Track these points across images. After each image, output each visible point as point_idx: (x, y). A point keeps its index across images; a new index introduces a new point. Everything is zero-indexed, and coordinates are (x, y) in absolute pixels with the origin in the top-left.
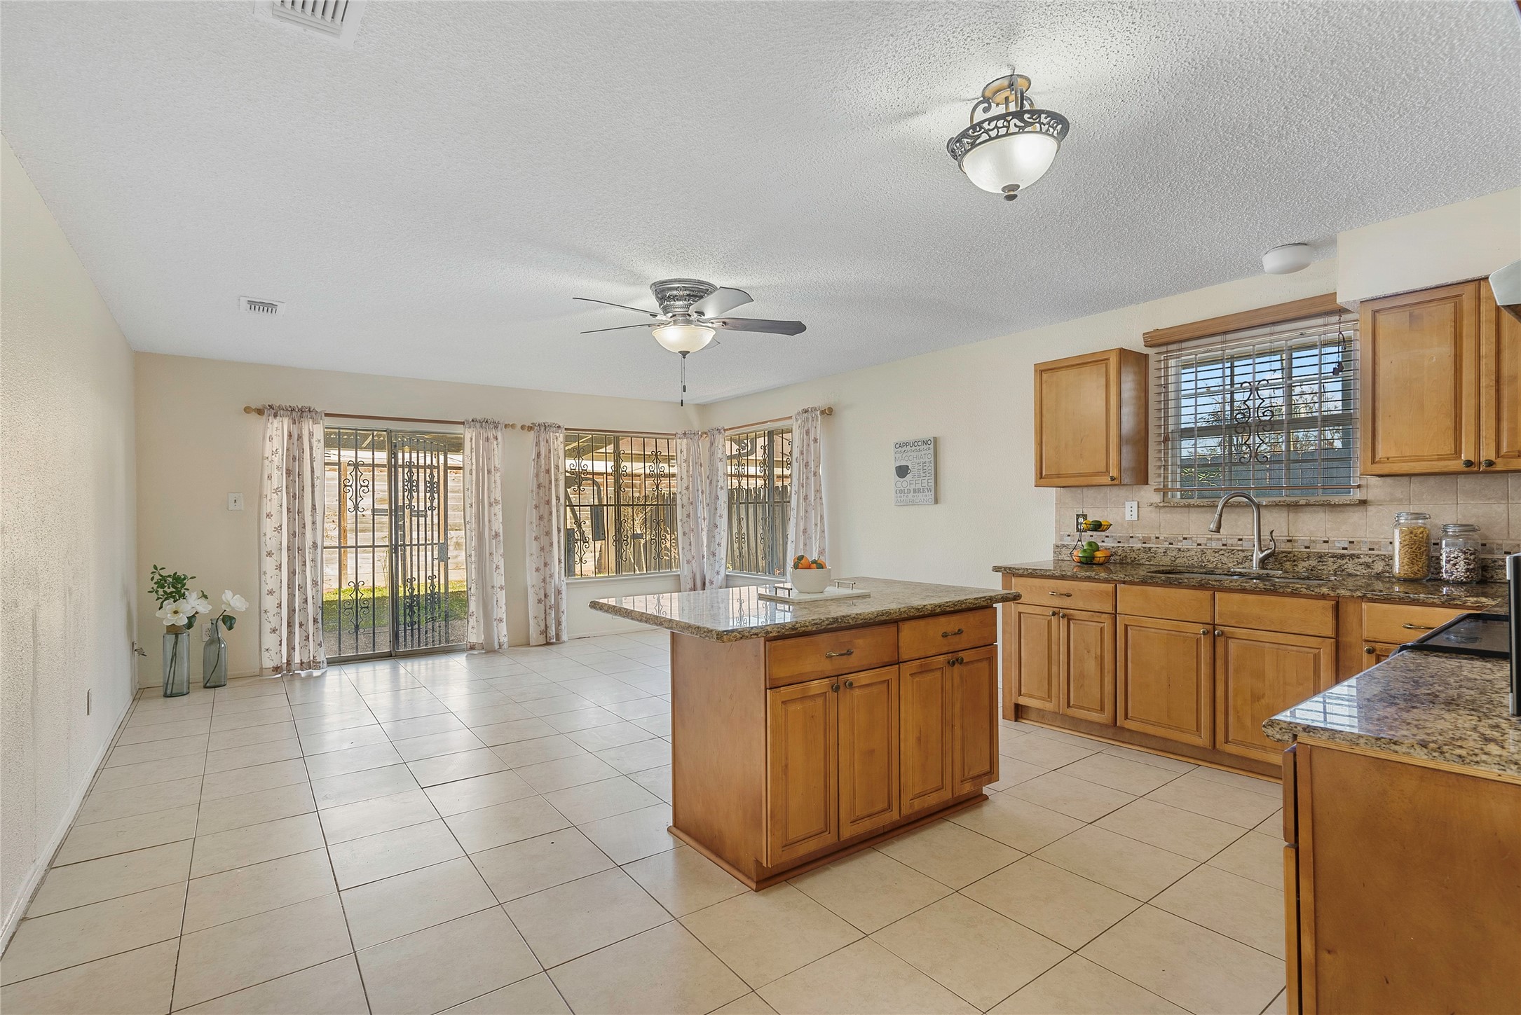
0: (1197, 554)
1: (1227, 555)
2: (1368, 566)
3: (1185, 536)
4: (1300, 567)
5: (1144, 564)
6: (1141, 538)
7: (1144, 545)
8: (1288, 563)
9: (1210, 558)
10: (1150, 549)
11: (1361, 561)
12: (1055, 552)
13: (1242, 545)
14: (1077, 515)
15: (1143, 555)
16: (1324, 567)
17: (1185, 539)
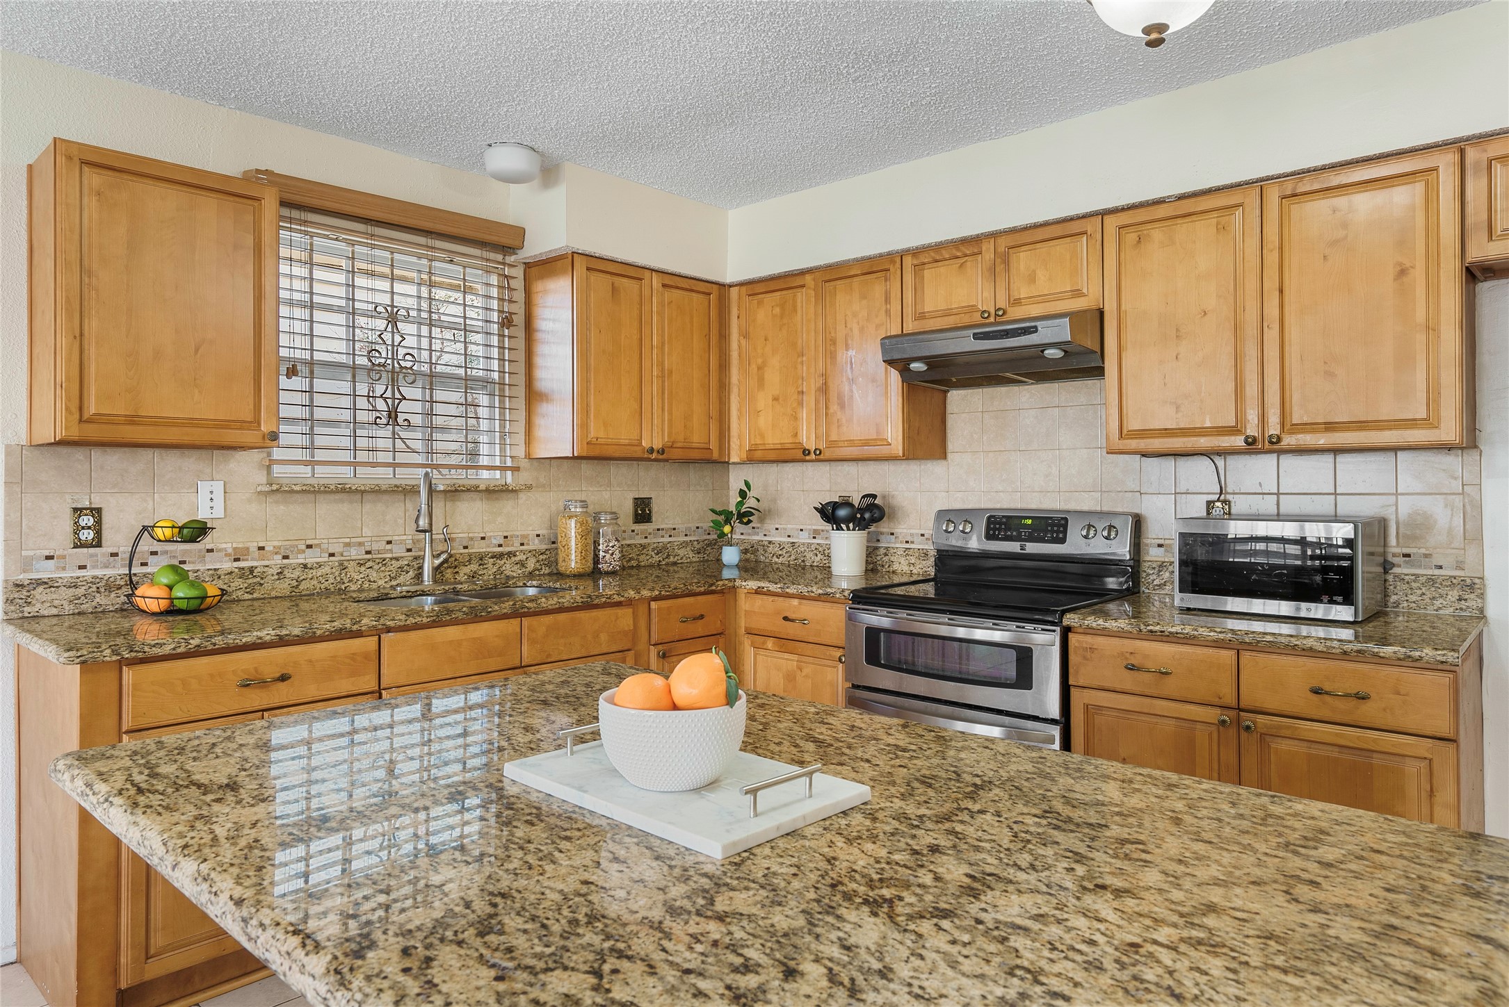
0: (334, 570)
1: (376, 567)
2: (522, 564)
3: (309, 542)
4: (461, 575)
5: (239, 601)
6: (230, 551)
7: (236, 564)
8: (449, 571)
9: (353, 574)
10: (252, 570)
11: (517, 559)
12: (9, 601)
13: (391, 551)
14: (75, 510)
15: (238, 583)
16: (485, 571)
17: (309, 547)
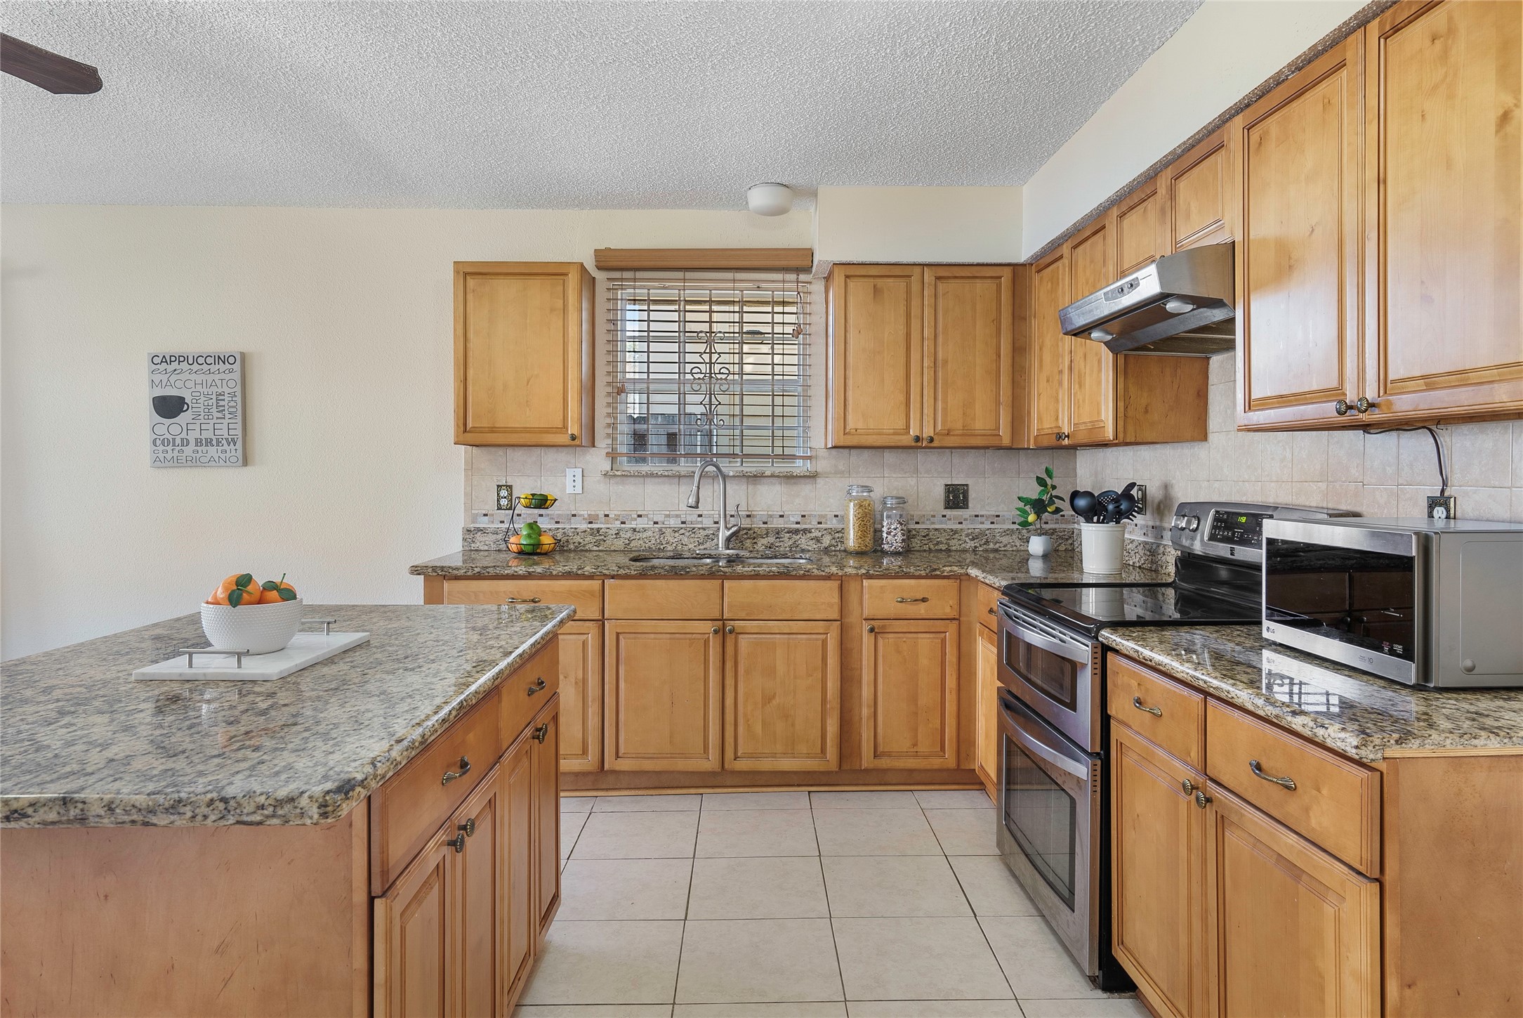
0: (655, 534)
1: (687, 534)
2: (818, 540)
3: (639, 513)
4: (760, 545)
5: (590, 551)
6: (586, 516)
7: (590, 526)
8: (748, 541)
9: (669, 538)
10: (598, 530)
11: (813, 535)
12: (464, 540)
13: (701, 522)
14: (498, 486)
15: (589, 538)
16: (781, 544)
17: (640, 516)
